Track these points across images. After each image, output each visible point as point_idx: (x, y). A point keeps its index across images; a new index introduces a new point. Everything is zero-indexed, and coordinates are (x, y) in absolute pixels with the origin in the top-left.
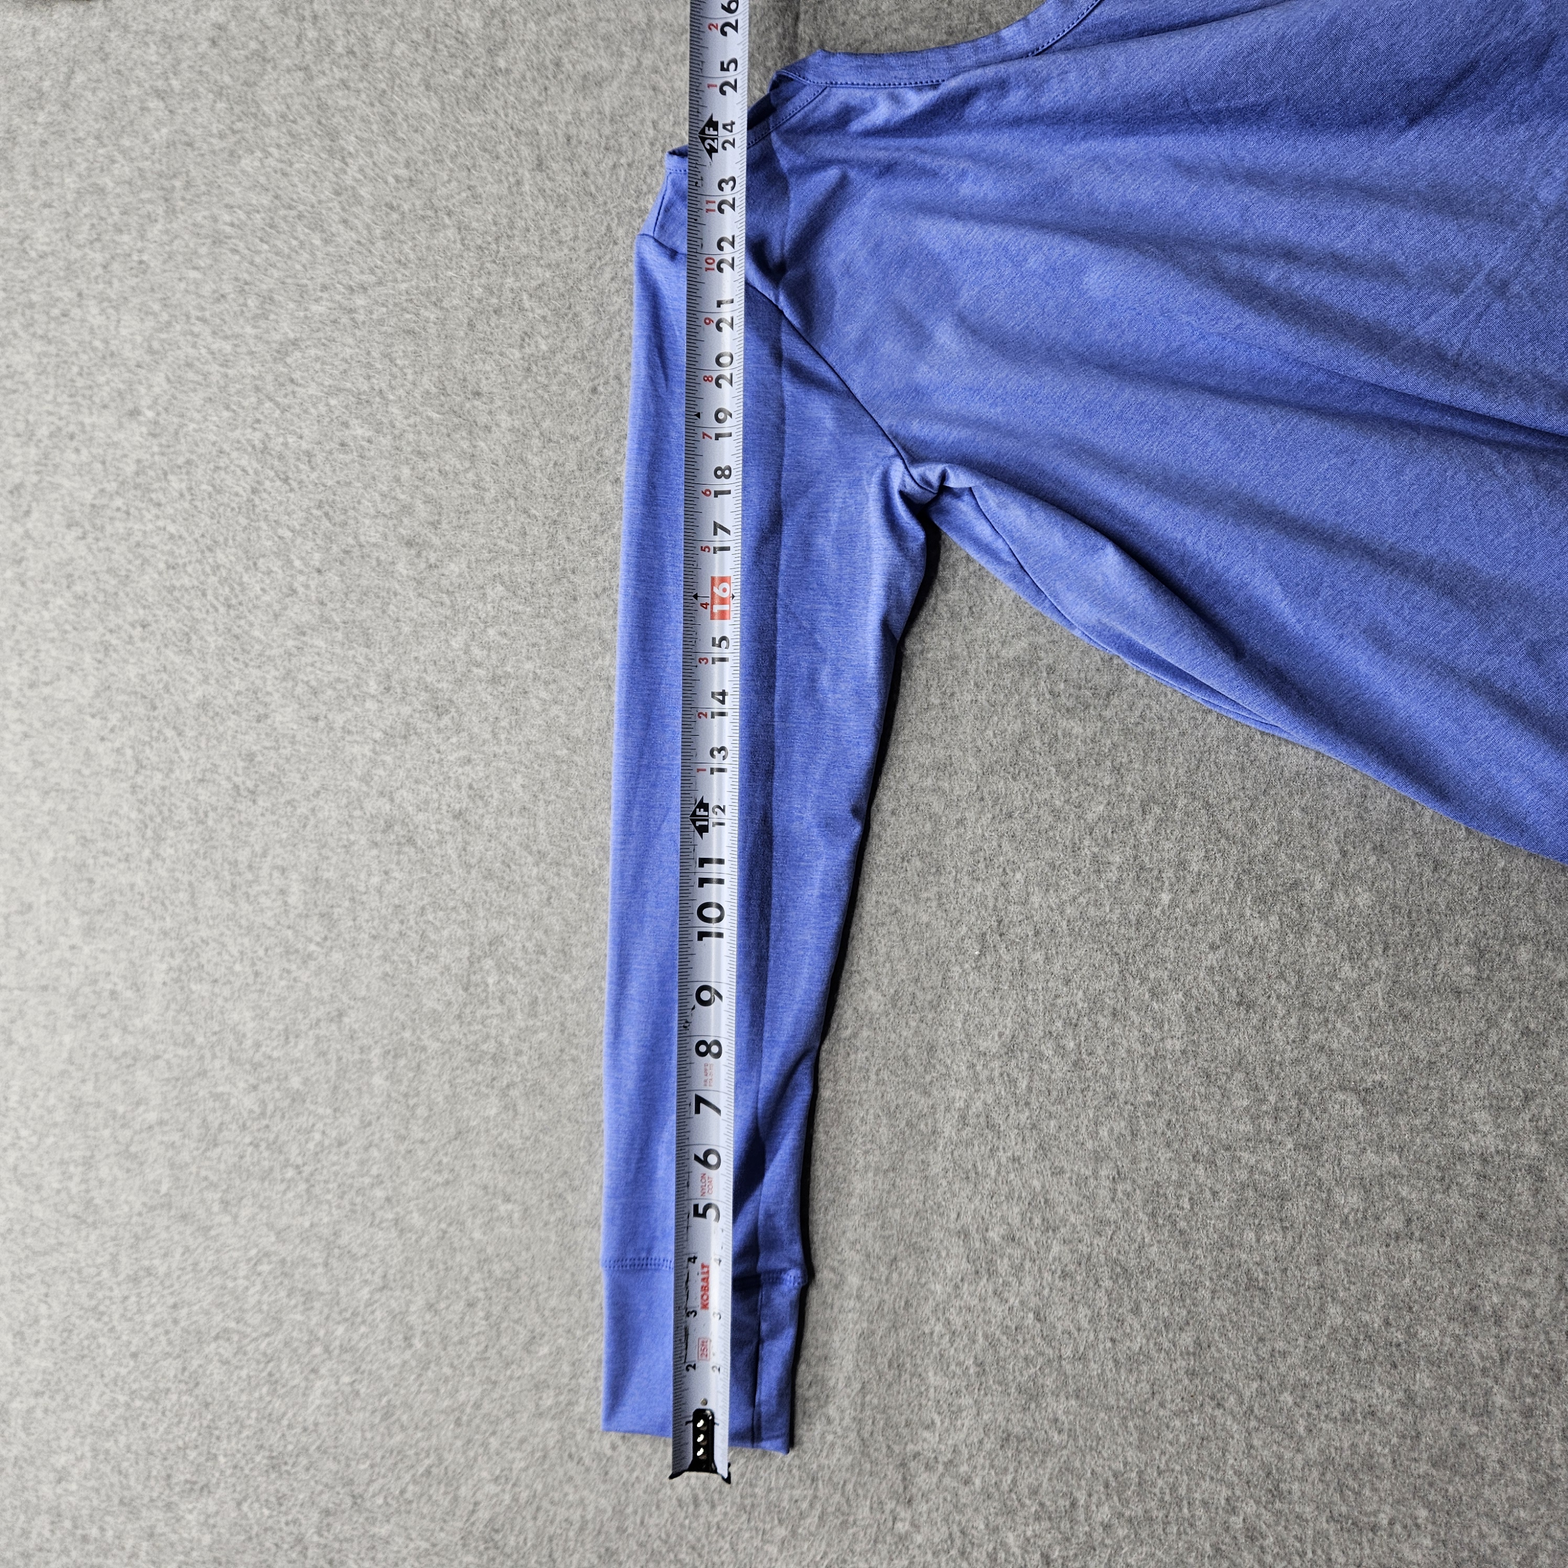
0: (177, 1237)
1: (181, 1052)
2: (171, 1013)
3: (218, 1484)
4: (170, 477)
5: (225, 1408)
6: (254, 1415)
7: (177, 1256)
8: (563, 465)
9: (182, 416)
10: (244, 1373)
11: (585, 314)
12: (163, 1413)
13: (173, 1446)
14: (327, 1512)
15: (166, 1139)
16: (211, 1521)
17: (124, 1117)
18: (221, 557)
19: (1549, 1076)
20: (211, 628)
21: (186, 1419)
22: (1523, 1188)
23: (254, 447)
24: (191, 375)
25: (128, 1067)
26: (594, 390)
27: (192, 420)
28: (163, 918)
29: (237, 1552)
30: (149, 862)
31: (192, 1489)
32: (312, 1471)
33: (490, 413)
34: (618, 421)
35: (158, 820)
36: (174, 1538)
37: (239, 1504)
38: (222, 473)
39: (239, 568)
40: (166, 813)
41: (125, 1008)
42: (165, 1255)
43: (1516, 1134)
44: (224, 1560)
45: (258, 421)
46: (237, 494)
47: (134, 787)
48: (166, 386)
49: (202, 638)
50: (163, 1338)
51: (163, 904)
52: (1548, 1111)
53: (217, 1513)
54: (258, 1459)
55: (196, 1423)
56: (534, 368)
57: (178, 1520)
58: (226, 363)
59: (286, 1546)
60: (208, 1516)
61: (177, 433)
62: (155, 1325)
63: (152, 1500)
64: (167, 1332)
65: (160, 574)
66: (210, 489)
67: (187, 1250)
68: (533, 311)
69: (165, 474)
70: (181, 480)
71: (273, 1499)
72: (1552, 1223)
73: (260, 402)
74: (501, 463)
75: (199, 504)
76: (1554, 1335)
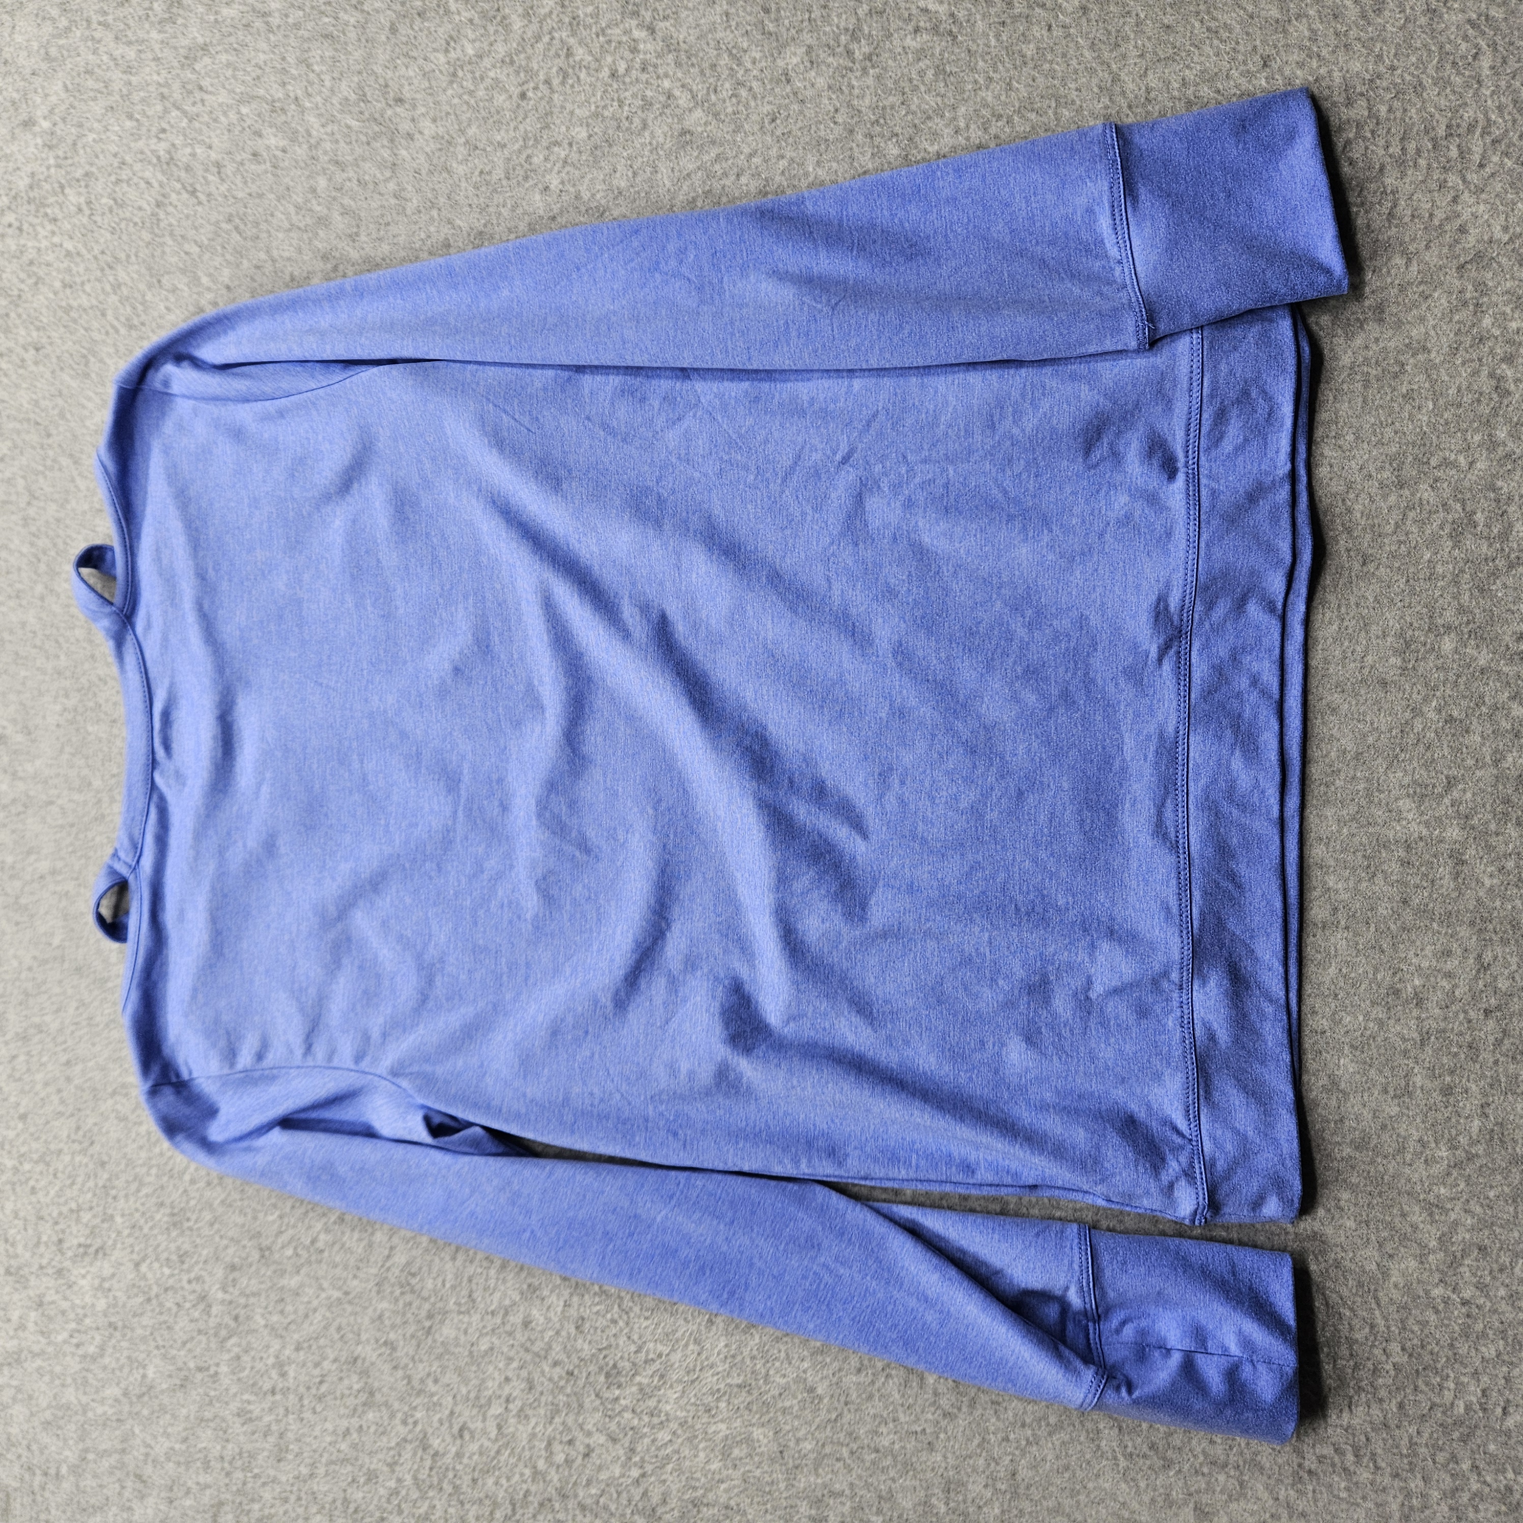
0: (70, 992)
1: (76, 797)
3: (114, 1245)
4: (67, 191)
5: (122, 1166)
6: (154, 1171)
7: (71, 1011)
8: (489, 173)
9: (80, 125)
11: (514, 17)
12: (55, 1175)
13: (65, 1209)
14: (233, 1268)
15: (59, 889)
16: (106, 1285)
17: (13, 868)
18: (122, 275)
19: (1470, 762)
20: (111, 350)
21: (80, 1180)
22: (1444, 872)
23: (159, 158)
24: (90, 83)
25: (19, 814)
26: (523, 96)
27: (91, 130)
28: (57, 657)
29: (135, 1315)
30: (42, 598)
31: (85, 1253)
32: (216, 1226)
33: (413, 120)
34: (547, 127)
35: (53, 553)
36: (65, 1305)
37: (137, 1265)
38: (124, 185)
39: (142, 286)
40: (61, 546)
41: (15, 752)
42: (58, 1010)
43: (1438, 820)
44: (120, 1324)
45: (164, 131)
46: (140, 208)
47: (25, 519)
48: (63, 95)
49: (101, 361)
50: (55, 1099)
51: (57, 642)
52: (1469, 795)
53: (113, 1275)
54: (158, 1217)
55: (91, 1184)
56: (460, 73)
57: (70, 1287)
58: (128, 70)
59: (188, 1305)
60: (104, 1280)
61: (75, 144)
62: (46, 1084)
63: (41, 1267)
64: (59, 1091)
65: (55, 293)
66: (112, 202)
67: (82, 1004)
68: (459, 13)
69: (62, 187)
70: (79, 194)
71: (174, 1257)
72: (1472, 904)
73: (166, 111)
74: (424, 172)
75: (98, 218)
76: (1472, 1014)
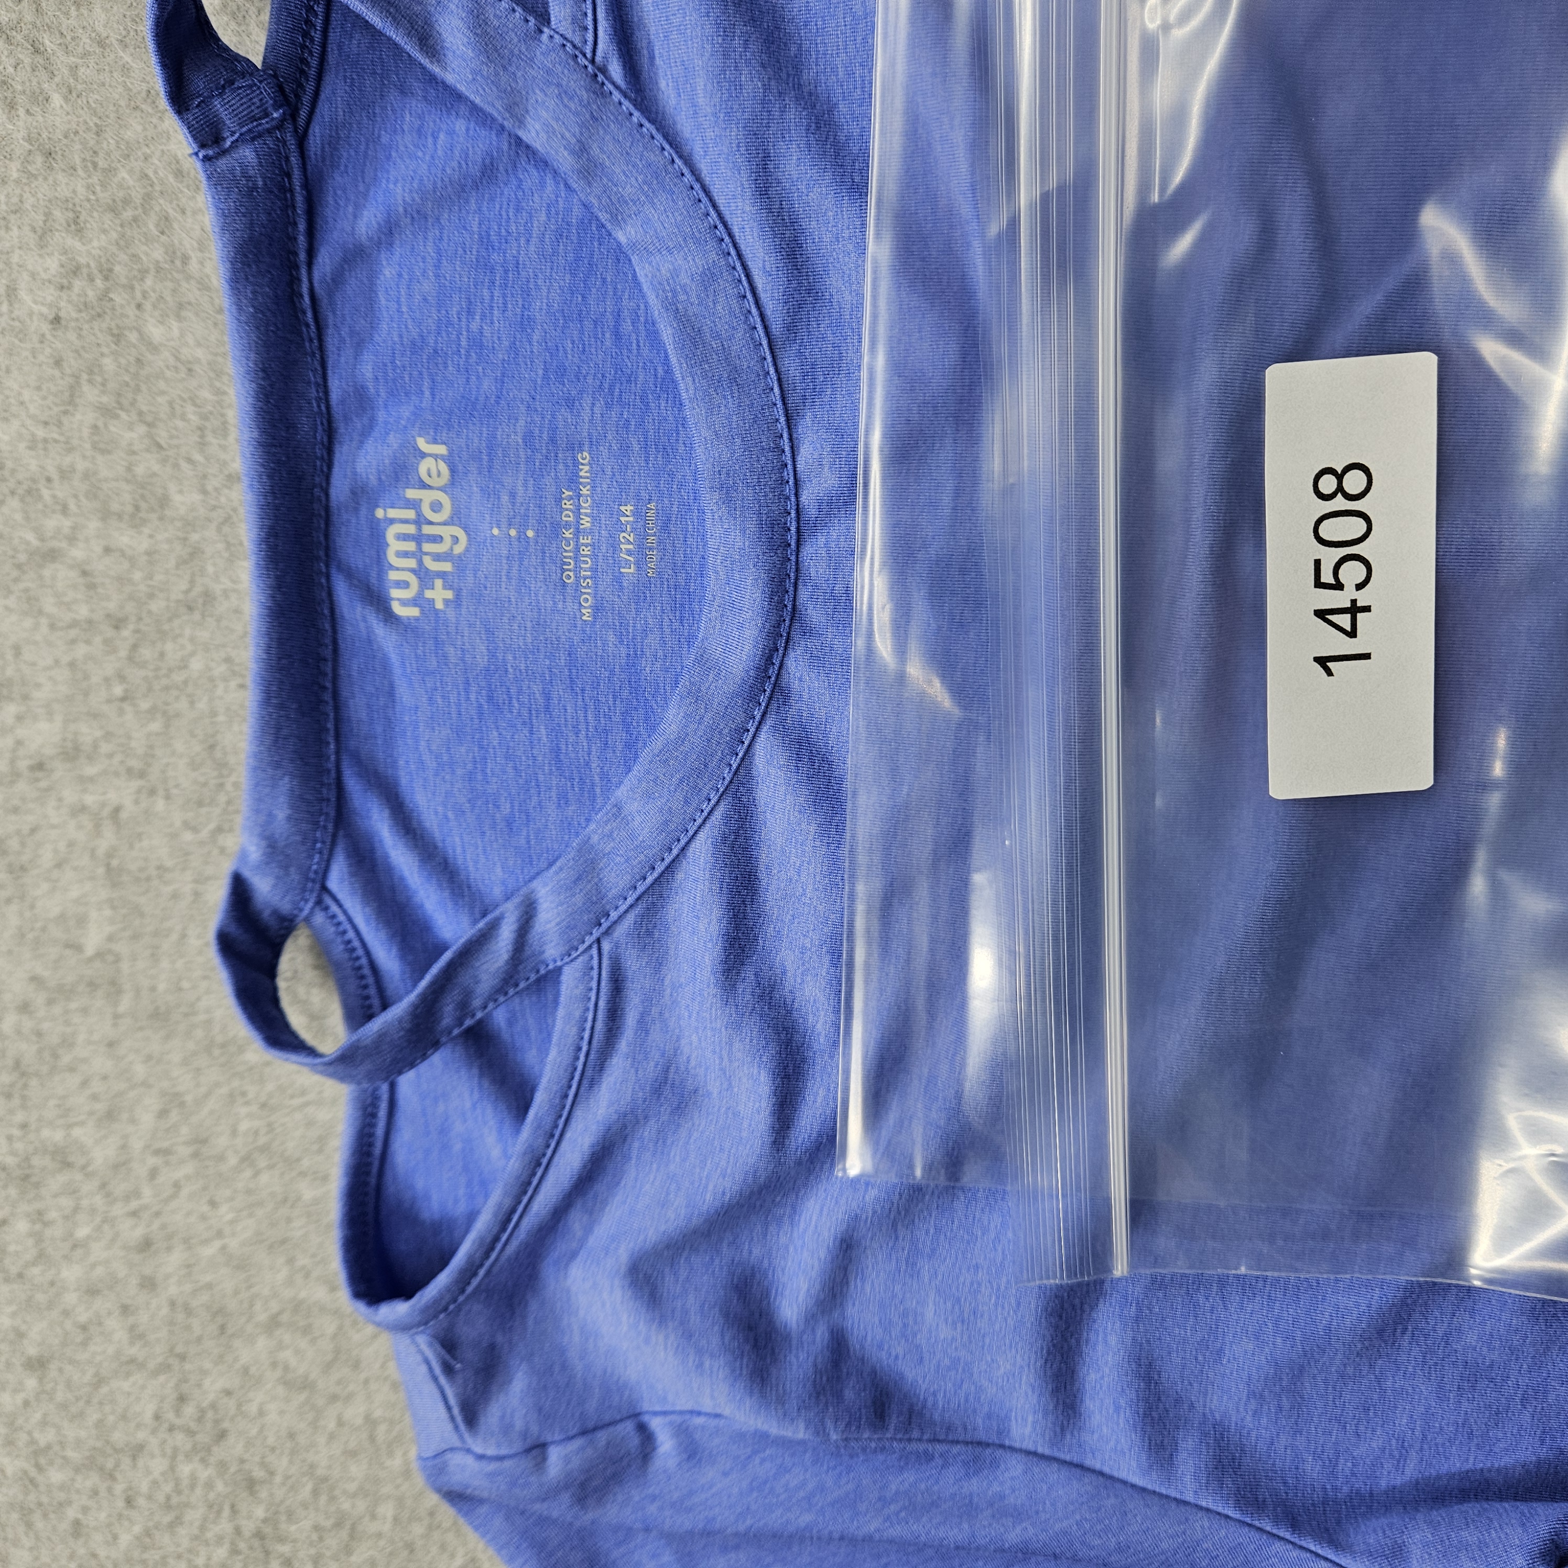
2: (84, 418)
10: (355, 1412)
